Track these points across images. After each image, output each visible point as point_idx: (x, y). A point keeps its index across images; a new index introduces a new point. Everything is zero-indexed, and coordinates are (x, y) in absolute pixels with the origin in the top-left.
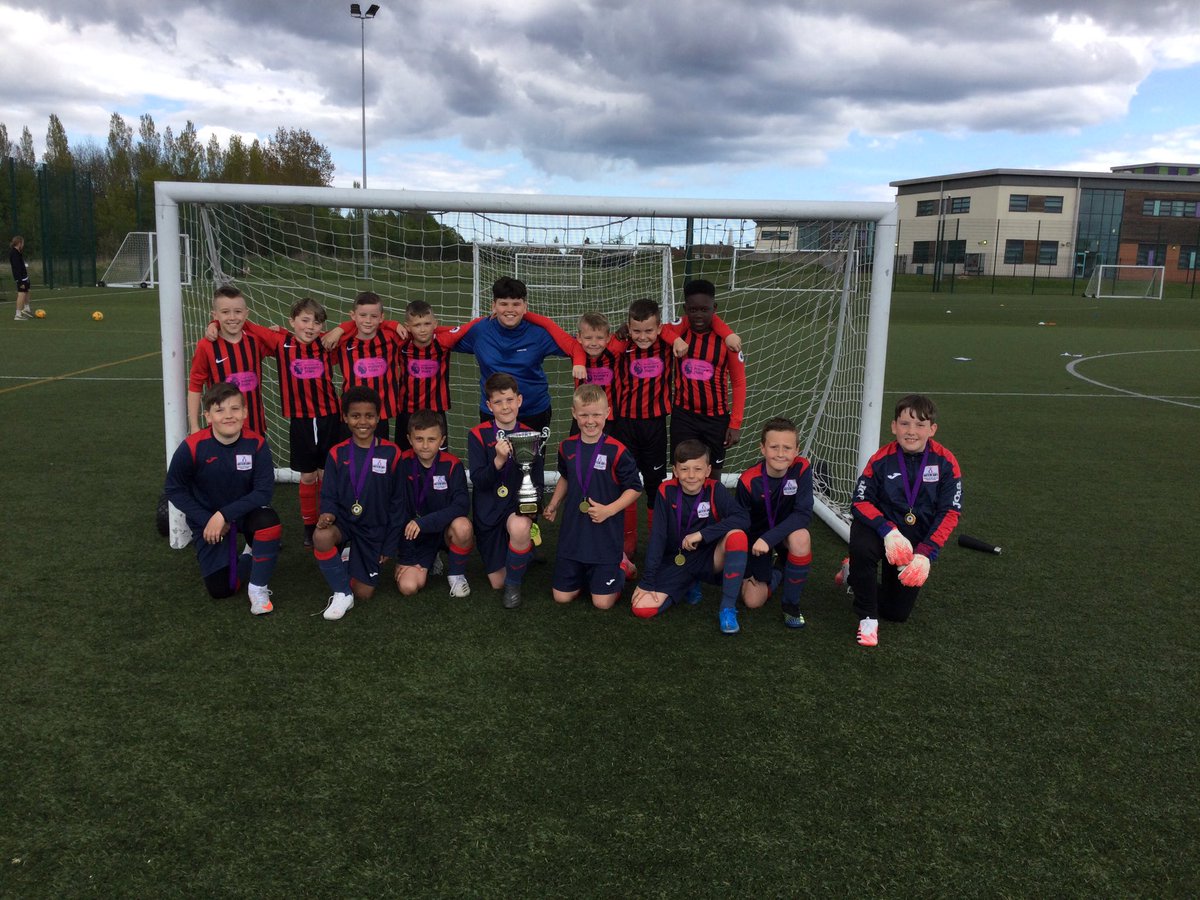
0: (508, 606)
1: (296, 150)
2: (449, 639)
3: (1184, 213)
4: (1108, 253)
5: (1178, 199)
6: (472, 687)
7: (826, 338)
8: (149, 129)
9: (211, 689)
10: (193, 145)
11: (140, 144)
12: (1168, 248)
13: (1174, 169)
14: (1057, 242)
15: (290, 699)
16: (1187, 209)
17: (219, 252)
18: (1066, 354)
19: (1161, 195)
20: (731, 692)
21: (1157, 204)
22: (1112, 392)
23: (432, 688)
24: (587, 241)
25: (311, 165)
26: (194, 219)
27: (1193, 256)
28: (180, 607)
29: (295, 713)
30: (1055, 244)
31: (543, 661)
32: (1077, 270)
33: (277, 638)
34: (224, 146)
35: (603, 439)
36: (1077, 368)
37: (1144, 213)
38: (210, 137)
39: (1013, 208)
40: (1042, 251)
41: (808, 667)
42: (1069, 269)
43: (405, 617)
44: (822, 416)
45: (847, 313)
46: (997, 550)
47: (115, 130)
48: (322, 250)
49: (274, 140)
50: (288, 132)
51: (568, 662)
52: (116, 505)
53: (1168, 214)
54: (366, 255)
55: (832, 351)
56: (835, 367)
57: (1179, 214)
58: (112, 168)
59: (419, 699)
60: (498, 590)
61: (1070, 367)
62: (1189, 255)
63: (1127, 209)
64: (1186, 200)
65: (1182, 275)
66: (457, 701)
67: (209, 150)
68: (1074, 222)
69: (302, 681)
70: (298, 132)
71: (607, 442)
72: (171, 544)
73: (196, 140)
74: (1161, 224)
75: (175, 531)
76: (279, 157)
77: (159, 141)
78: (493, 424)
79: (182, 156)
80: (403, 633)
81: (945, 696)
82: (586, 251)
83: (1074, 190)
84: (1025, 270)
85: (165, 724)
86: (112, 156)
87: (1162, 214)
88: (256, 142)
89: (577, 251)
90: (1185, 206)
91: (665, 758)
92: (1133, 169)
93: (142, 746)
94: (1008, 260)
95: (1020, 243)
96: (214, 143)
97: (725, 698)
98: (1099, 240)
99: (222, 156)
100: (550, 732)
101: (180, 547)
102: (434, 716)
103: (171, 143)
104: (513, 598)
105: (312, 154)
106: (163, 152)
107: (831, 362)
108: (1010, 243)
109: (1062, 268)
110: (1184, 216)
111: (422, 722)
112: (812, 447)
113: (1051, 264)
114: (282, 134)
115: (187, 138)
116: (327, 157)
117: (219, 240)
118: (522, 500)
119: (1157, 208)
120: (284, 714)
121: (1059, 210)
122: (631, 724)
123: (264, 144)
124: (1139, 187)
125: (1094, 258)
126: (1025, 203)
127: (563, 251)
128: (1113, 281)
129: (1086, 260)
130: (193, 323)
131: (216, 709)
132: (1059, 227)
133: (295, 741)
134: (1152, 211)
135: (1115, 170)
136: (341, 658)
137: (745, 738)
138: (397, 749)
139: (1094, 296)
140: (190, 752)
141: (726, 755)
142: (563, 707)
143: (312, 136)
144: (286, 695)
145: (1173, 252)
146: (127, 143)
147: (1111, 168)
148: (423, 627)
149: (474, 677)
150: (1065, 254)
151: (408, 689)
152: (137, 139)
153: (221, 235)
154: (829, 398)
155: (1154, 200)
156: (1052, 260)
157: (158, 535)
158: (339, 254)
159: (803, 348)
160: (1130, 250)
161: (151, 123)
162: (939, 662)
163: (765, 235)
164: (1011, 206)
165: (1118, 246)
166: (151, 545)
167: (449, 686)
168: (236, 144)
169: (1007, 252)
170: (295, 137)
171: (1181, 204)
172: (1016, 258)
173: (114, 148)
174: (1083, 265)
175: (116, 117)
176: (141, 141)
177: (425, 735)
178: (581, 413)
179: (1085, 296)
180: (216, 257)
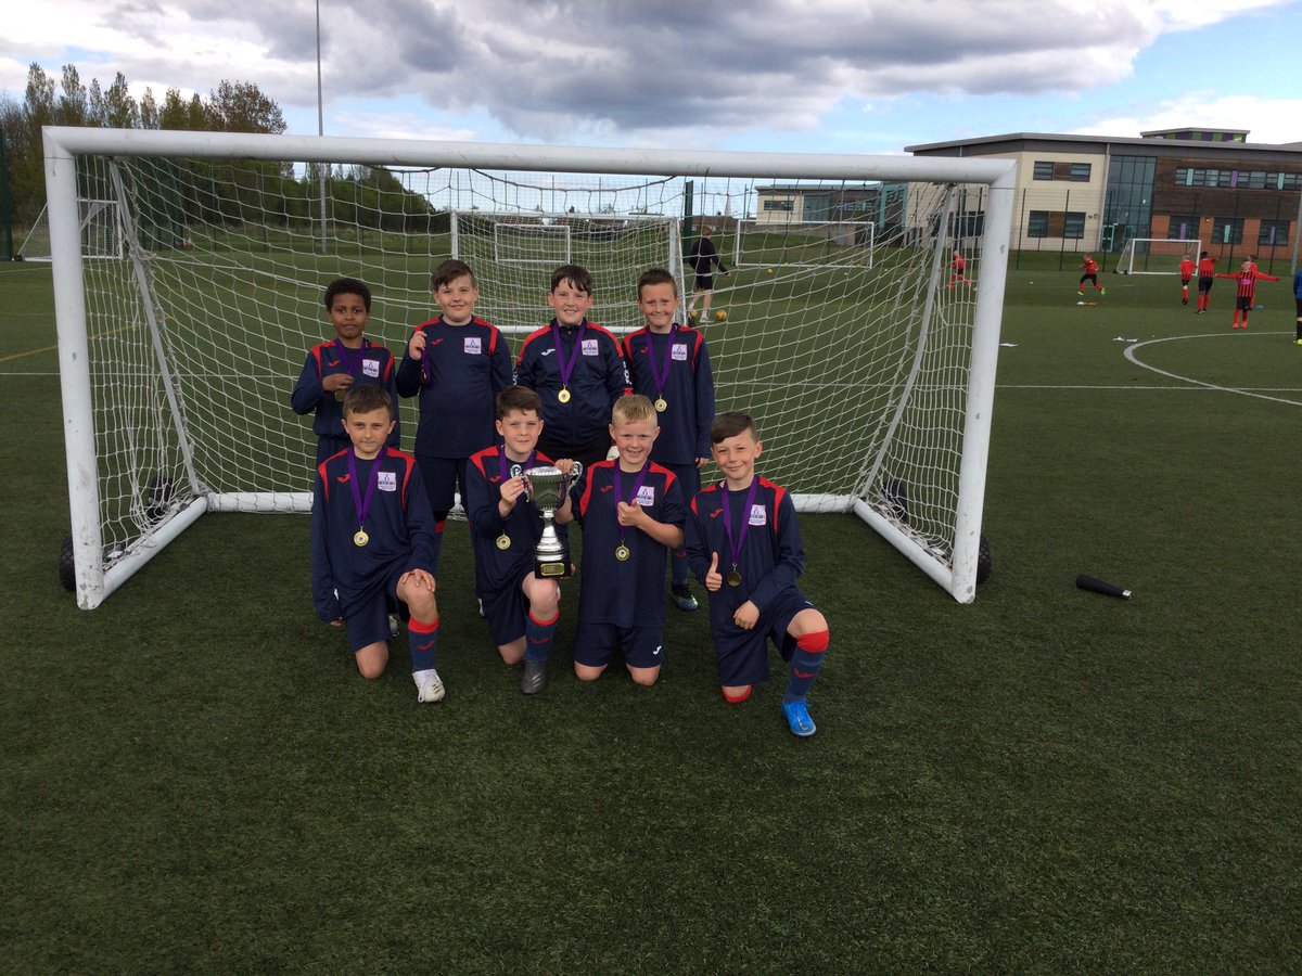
0: (527, 691)
1: (243, 107)
2: (454, 745)
3: (1219, 183)
4: (1138, 225)
5: (1213, 167)
6: (491, 826)
7: (909, 329)
8: (73, 81)
9: (123, 840)
10: (124, 100)
11: (62, 98)
12: (1202, 220)
13: (1208, 135)
14: (1084, 214)
15: (235, 854)
16: (1222, 179)
17: (136, 221)
18: (1120, 339)
19: (1195, 163)
20: (845, 823)
21: (1191, 172)
22: (1184, 383)
23: (434, 829)
24: (572, 210)
25: (260, 123)
26: (101, 176)
27: (1228, 229)
28: (86, 702)
29: (244, 880)
30: (1082, 216)
31: (585, 779)
32: (1105, 244)
33: (217, 748)
34: (161, 101)
35: (647, 466)
36: (1136, 353)
37: (1177, 182)
38: (143, 92)
39: (1038, 176)
40: (1070, 223)
41: (938, 779)
42: (1097, 243)
43: (391, 711)
44: (899, 425)
45: (936, 298)
46: (1127, 593)
47: (34, 83)
48: (272, 220)
49: (217, 95)
50: (233, 86)
51: (617, 778)
52: (11, 546)
53: (1201, 183)
54: (324, 224)
55: (914, 347)
56: (916, 367)
57: (1213, 184)
58: (31, 125)
59: (419, 849)
60: (513, 666)
61: (1128, 353)
62: (1223, 228)
63: (1158, 177)
64: (1221, 168)
65: (1215, 250)
66: (471, 852)
67: (144, 105)
68: (1102, 191)
69: (253, 822)
70: (244, 85)
71: (651, 470)
72: (79, 604)
73: (127, 94)
74: (1197, 193)
75: (83, 587)
76: (223, 114)
77: (85, 95)
78: (501, 451)
79: (113, 112)
80: (391, 738)
81: (1127, 821)
82: (571, 220)
83: (1101, 157)
84: (1051, 244)
85: (53, 904)
86: (30, 111)
87: (1196, 183)
88: (196, 97)
89: (560, 220)
90: (1220, 175)
91: (775, 945)
92: (1164, 134)
93: (18, 947)
94: (1031, 233)
95: (1044, 214)
96: (149, 98)
97: (838, 834)
98: (1129, 211)
99: (158, 112)
100: (607, 902)
101: (90, 607)
102: (442, 880)
103: (98, 97)
104: (535, 679)
105: (260, 111)
106: (89, 107)
107: (912, 361)
108: (1034, 214)
109: (1089, 242)
110: (1219, 185)
111: (425, 889)
112: (884, 462)
113: (1077, 238)
114: (225, 88)
115: (117, 91)
116: (278, 114)
117: (136, 206)
118: (542, 558)
119: (1190, 177)
120: (226, 881)
121: (1086, 178)
122: (719, 885)
123: (205, 100)
124: (1172, 154)
125: (1123, 231)
126: (1050, 171)
127: (545, 220)
128: (1146, 256)
129: (1115, 234)
130: (102, 311)
131: (128, 875)
132: (1087, 197)
133: (244, 930)
134: (1185, 180)
135: (1146, 135)
136: (307, 781)
137: (880, 904)
138: (392, 943)
139: (1126, 272)
140: (87, 955)
141: (862, 937)
142: (621, 858)
143: (260, 90)
144: (230, 848)
145: (1207, 225)
146: (49, 97)
147: (1141, 133)
148: (417, 727)
149: (492, 809)
150: (1093, 227)
151: (401, 832)
152: (59, 92)
153: (138, 200)
154: (907, 404)
155: (1187, 168)
156: (1079, 232)
157: (63, 590)
158: (293, 223)
159: (880, 342)
160: (1162, 223)
161: (75, 74)
162: (1104, 766)
163: (768, 205)
164: (1035, 173)
165: (1151, 218)
166: (53, 605)
167: (458, 826)
168: (174, 100)
169: (1030, 224)
170: (240, 91)
171: (1215, 172)
172: (1040, 231)
173: (33, 103)
174: (1112, 239)
175: (35, 68)
176: (64, 94)
177: (430, 915)
178: (623, 432)
179: (1115, 272)
180: (131, 227)
